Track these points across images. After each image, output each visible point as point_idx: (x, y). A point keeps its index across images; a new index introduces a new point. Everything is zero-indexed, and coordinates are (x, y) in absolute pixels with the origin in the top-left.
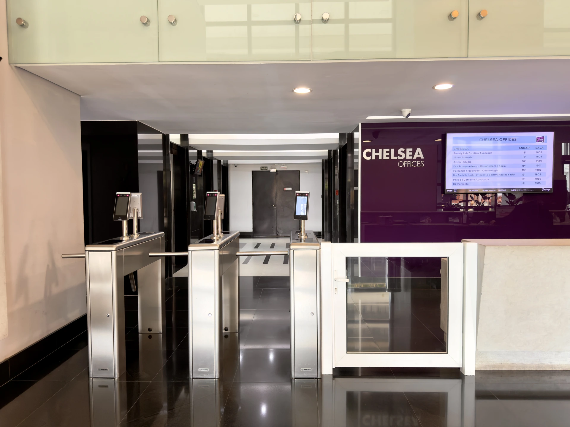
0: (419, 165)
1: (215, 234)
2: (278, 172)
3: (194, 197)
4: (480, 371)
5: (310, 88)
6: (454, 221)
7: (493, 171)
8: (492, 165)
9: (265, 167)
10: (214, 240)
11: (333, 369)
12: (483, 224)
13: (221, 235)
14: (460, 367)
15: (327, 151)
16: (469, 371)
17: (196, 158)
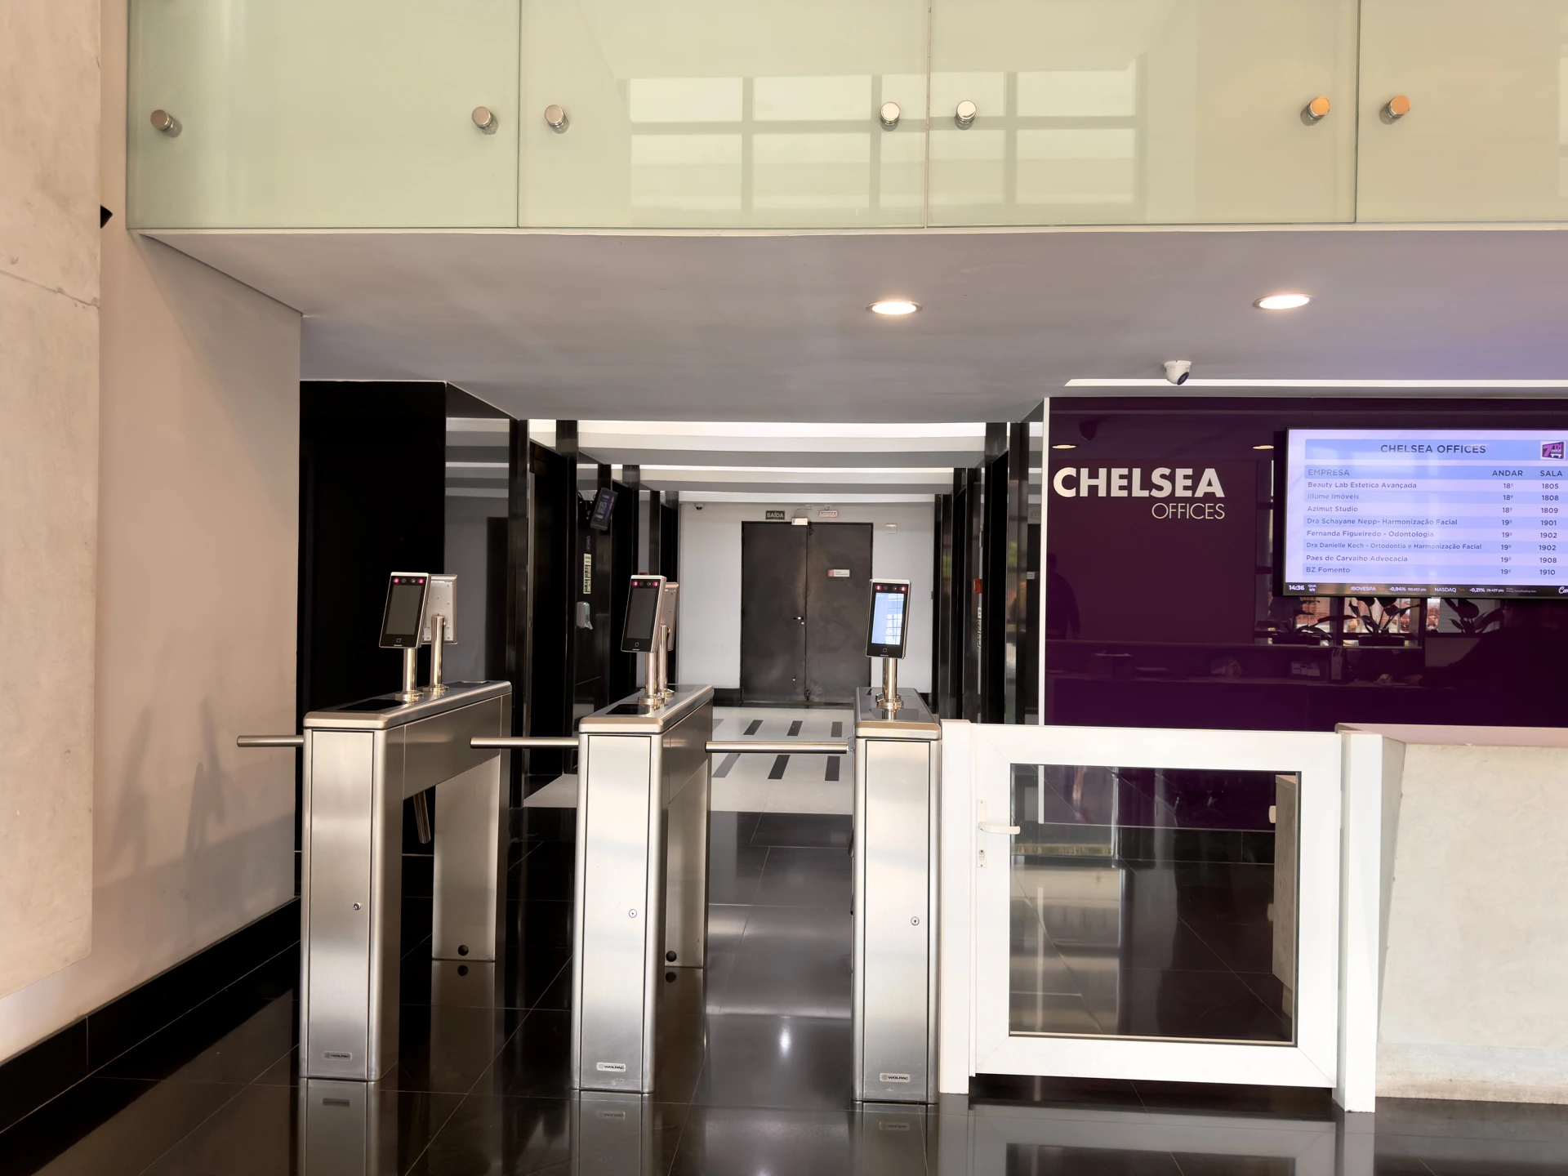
0: (1210, 514)
1: (651, 691)
2: (812, 527)
3: (587, 589)
4: (1389, 1099)
5: (916, 301)
6: (1309, 675)
7: (1417, 534)
8: (1417, 520)
9: (777, 512)
10: (648, 706)
11: (971, 1078)
12: (1388, 684)
13: (665, 694)
14: (1333, 1085)
15: (951, 470)
16: (1358, 1099)
17: (596, 485)
